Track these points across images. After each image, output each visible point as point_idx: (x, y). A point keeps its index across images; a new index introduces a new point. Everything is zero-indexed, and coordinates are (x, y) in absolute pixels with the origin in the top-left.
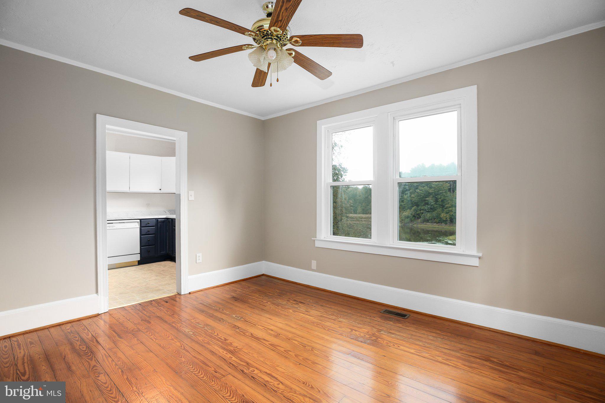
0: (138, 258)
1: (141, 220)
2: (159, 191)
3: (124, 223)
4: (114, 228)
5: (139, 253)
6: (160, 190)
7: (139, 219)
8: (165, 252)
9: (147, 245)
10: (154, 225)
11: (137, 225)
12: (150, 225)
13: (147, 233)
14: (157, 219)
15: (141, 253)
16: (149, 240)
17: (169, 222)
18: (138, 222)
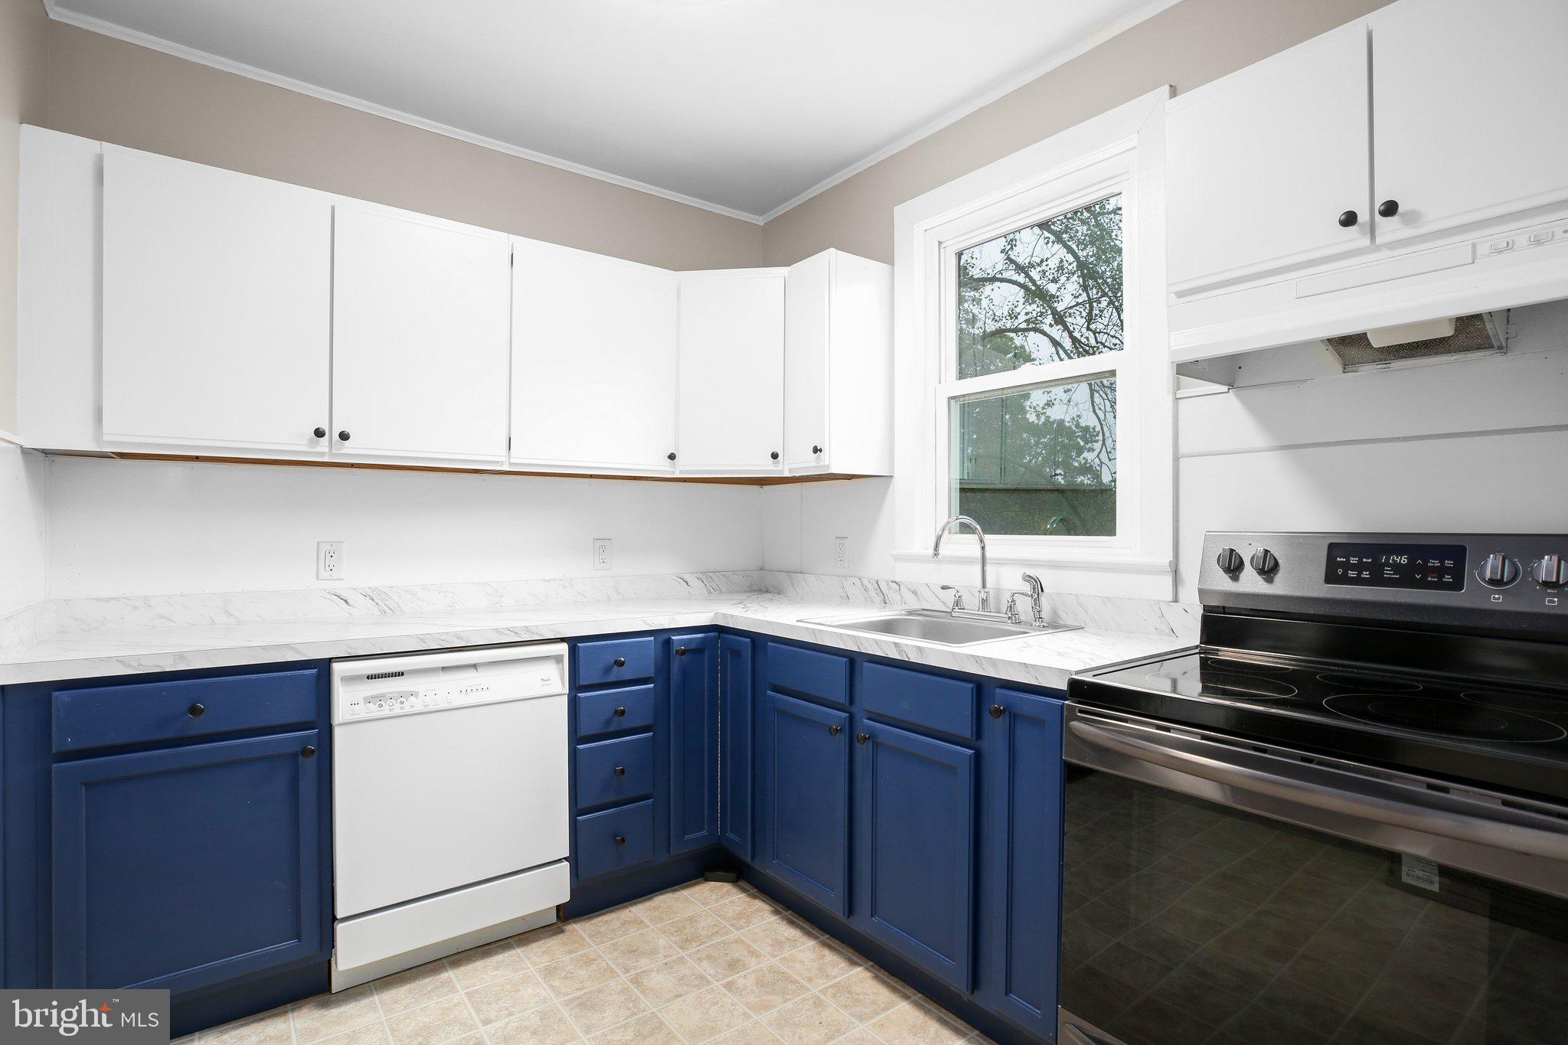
0: (557, 886)
1: (573, 642)
2: (665, 469)
3: (475, 666)
4: (407, 710)
5: (566, 859)
6: (672, 457)
7: (563, 640)
8: (704, 833)
9: (611, 798)
10: (651, 672)
11: (554, 680)
12: (626, 673)
13: (608, 722)
14: (663, 637)
15: (574, 859)
16: (622, 772)
17: (737, 654)
18: (558, 659)
